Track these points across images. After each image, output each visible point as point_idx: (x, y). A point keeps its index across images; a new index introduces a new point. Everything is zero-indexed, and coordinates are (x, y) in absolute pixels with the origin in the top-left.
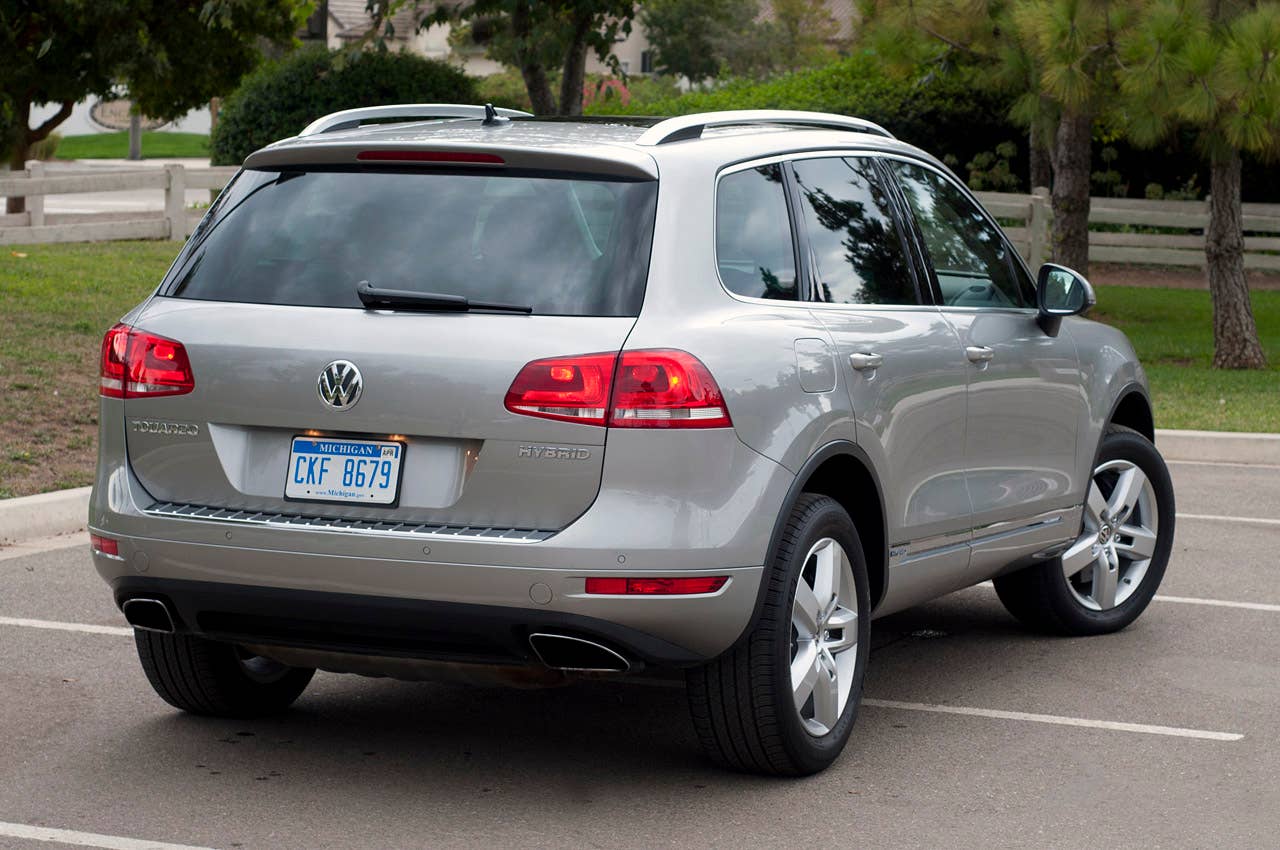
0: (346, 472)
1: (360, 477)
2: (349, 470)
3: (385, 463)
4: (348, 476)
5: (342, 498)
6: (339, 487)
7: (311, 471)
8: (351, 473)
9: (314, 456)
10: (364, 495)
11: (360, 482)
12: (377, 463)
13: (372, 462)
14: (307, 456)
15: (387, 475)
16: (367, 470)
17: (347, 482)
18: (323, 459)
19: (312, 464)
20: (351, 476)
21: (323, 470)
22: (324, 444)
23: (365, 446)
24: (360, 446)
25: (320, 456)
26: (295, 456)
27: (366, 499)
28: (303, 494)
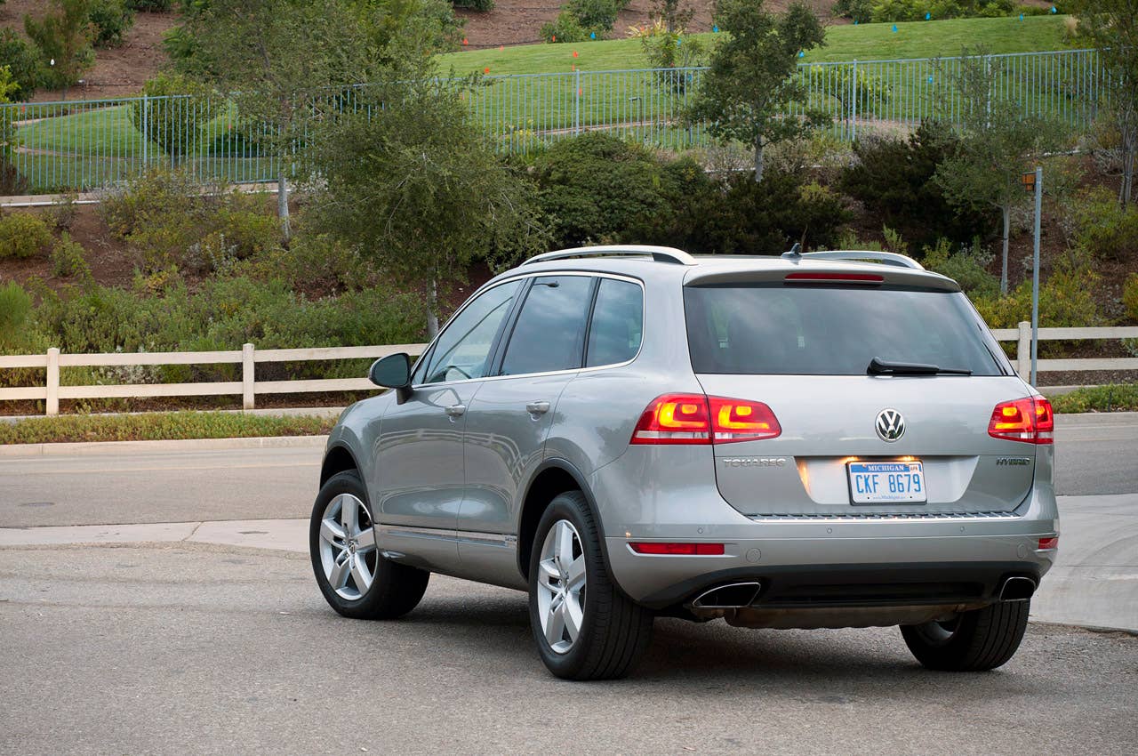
0: (891, 484)
1: (901, 486)
2: (892, 481)
3: (914, 475)
4: (892, 486)
5: (892, 501)
6: (889, 493)
7: (867, 484)
8: (894, 483)
9: (867, 474)
10: (905, 497)
11: (901, 489)
12: (909, 475)
13: (906, 475)
14: (862, 474)
15: (918, 483)
16: (904, 480)
17: (893, 489)
18: (874, 476)
19: (866, 480)
20: (894, 485)
21: (875, 483)
22: (871, 466)
23: (898, 466)
24: (895, 465)
25: (871, 474)
26: (853, 475)
27: (908, 500)
28: (865, 500)
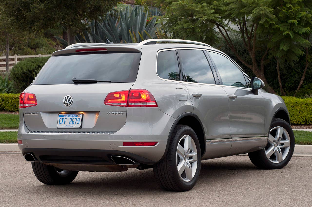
0: (70, 121)
1: (73, 122)
3: (78, 118)
5: (69, 127)
6: (69, 124)
9: (63, 118)
10: (74, 126)
12: (77, 118)
13: (76, 118)
14: (62, 118)
15: (79, 121)
16: (75, 120)
17: (70, 123)
18: (65, 118)
19: (63, 120)
20: (71, 122)
21: (65, 121)
22: (65, 115)
24: (73, 115)
26: (59, 118)
27: (74, 127)
28: (61, 127)
